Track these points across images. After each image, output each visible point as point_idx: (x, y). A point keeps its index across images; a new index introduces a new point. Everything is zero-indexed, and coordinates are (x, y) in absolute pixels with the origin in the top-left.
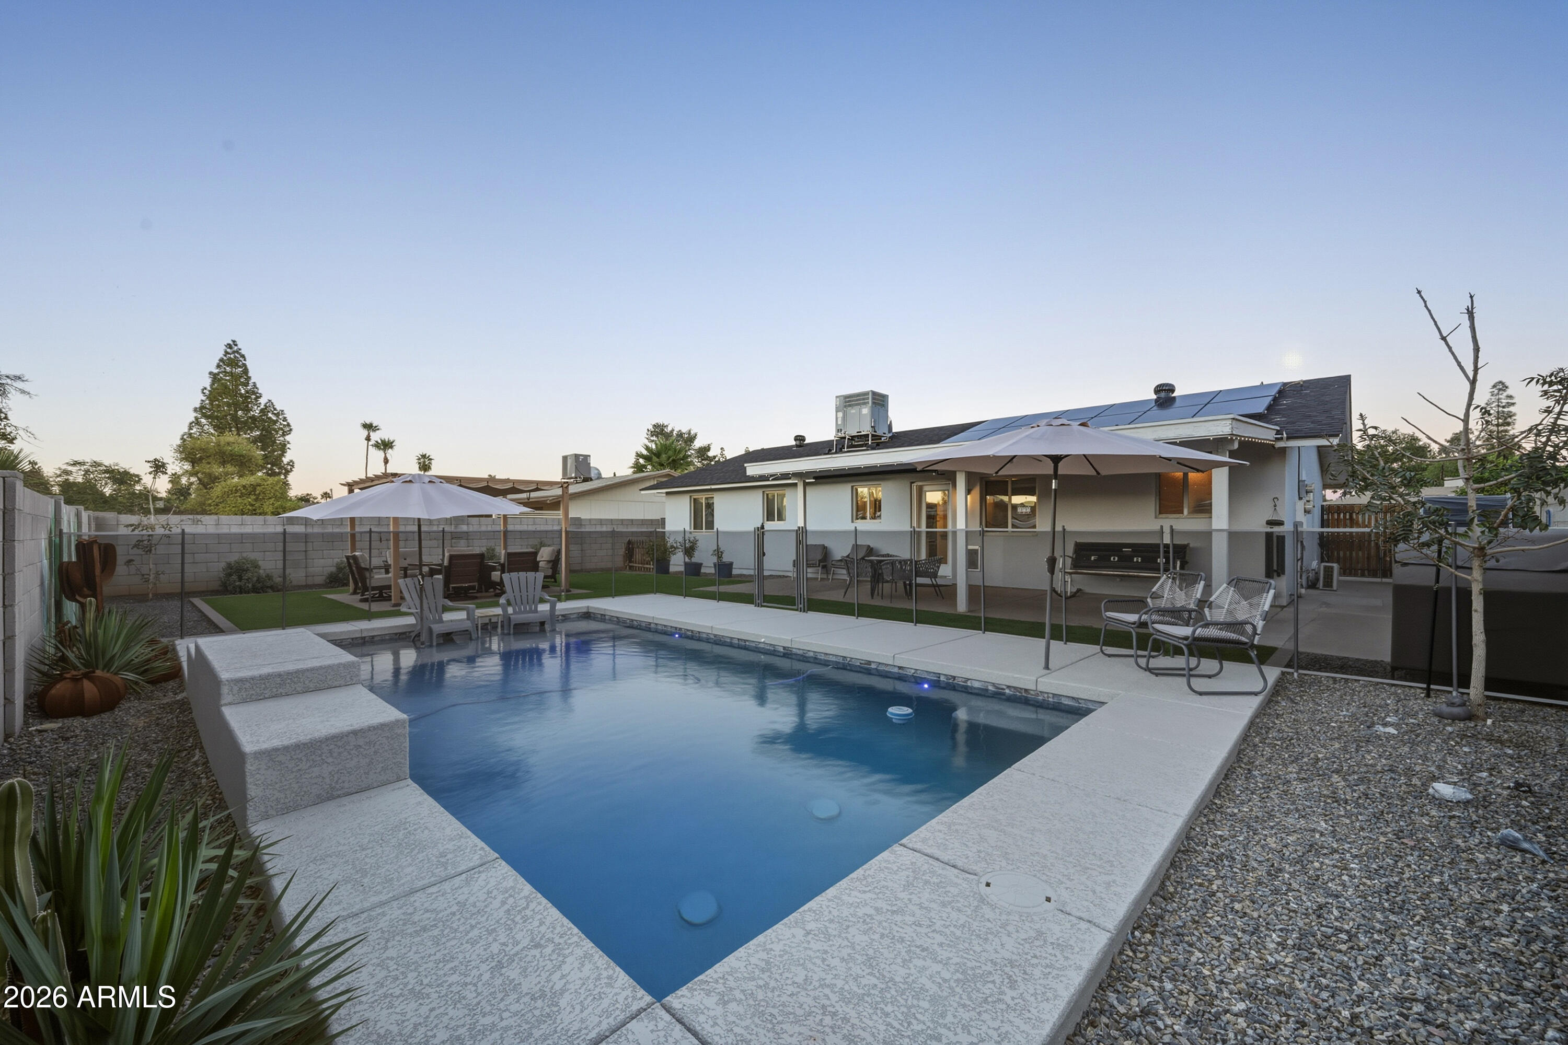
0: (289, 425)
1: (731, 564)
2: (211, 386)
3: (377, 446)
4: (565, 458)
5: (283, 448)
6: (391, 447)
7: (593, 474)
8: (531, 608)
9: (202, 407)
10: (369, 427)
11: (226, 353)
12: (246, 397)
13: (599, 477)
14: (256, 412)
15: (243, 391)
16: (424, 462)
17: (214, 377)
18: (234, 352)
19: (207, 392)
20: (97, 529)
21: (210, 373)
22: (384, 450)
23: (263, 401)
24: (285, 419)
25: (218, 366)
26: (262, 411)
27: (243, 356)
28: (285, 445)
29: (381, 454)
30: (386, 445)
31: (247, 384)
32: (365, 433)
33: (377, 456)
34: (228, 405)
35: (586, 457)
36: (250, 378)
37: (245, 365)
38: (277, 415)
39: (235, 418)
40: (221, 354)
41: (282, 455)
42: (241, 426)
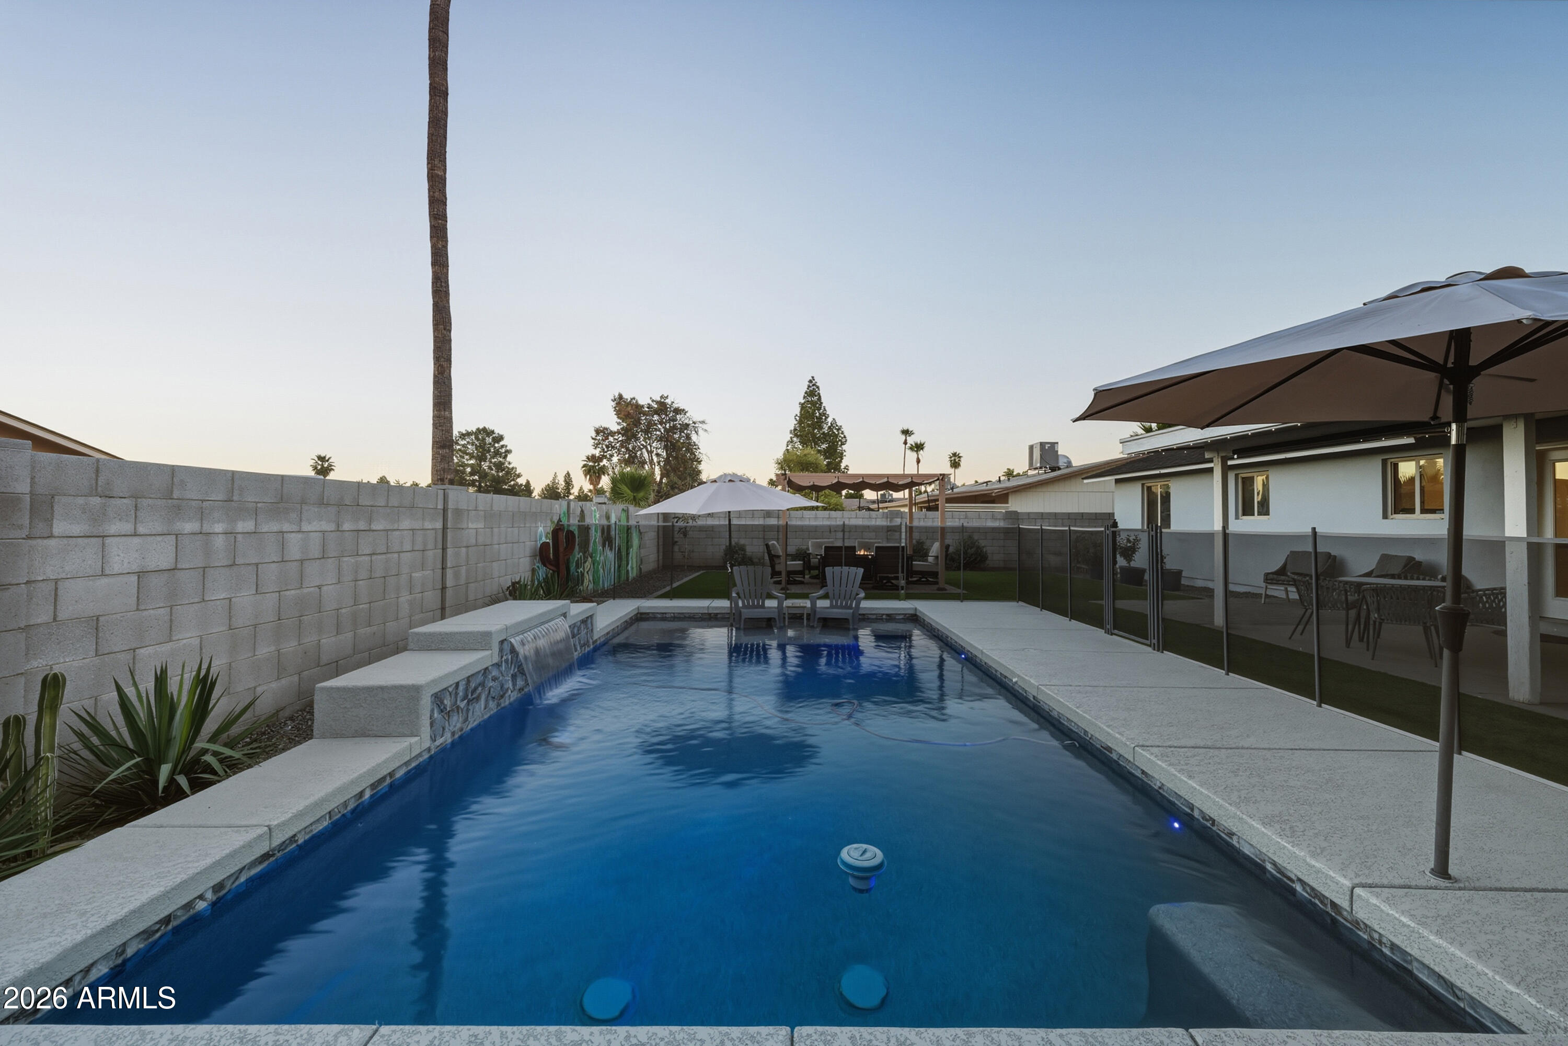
0: (845, 437)
1: (1179, 573)
2: (801, 412)
3: (911, 448)
4: (1031, 448)
5: (841, 456)
6: (922, 449)
7: (1061, 463)
8: (846, 604)
9: (795, 430)
10: (906, 432)
11: (809, 386)
12: (819, 418)
13: (1069, 464)
14: (826, 430)
15: (818, 414)
16: (955, 460)
17: (803, 406)
18: (813, 385)
19: (798, 418)
20: (664, 521)
21: (800, 403)
22: (917, 451)
23: (830, 420)
24: (842, 433)
25: (804, 397)
26: (829, 428)
27: (818, 387)
28: (842, 454)
29: (914, 455)
30: (918, 447)
31: (819, 409)
32: (903, 437)
33: (912, 456)
34: (809, 426)
35: (1053, 445)
36: (822, 403)
37: (819, 394)
38: (838, 430)
39: (814, 435)
40: (805, 389)
41: (841, 461)
42: (816, 441)
